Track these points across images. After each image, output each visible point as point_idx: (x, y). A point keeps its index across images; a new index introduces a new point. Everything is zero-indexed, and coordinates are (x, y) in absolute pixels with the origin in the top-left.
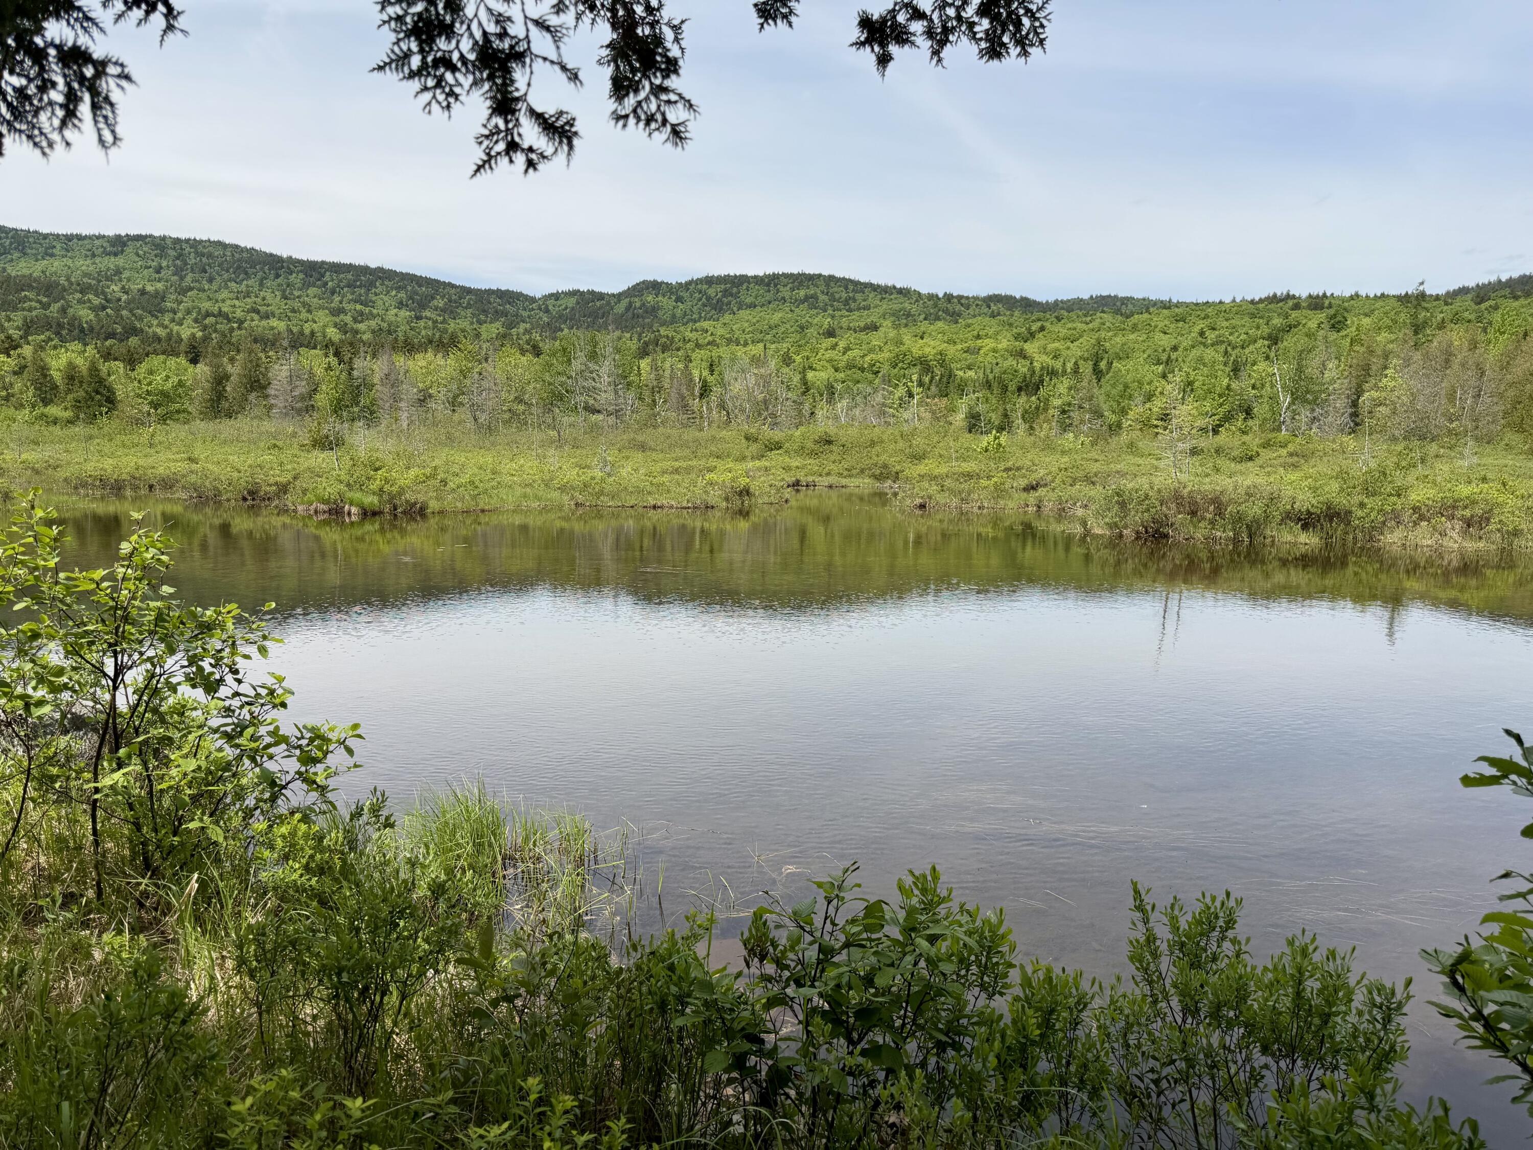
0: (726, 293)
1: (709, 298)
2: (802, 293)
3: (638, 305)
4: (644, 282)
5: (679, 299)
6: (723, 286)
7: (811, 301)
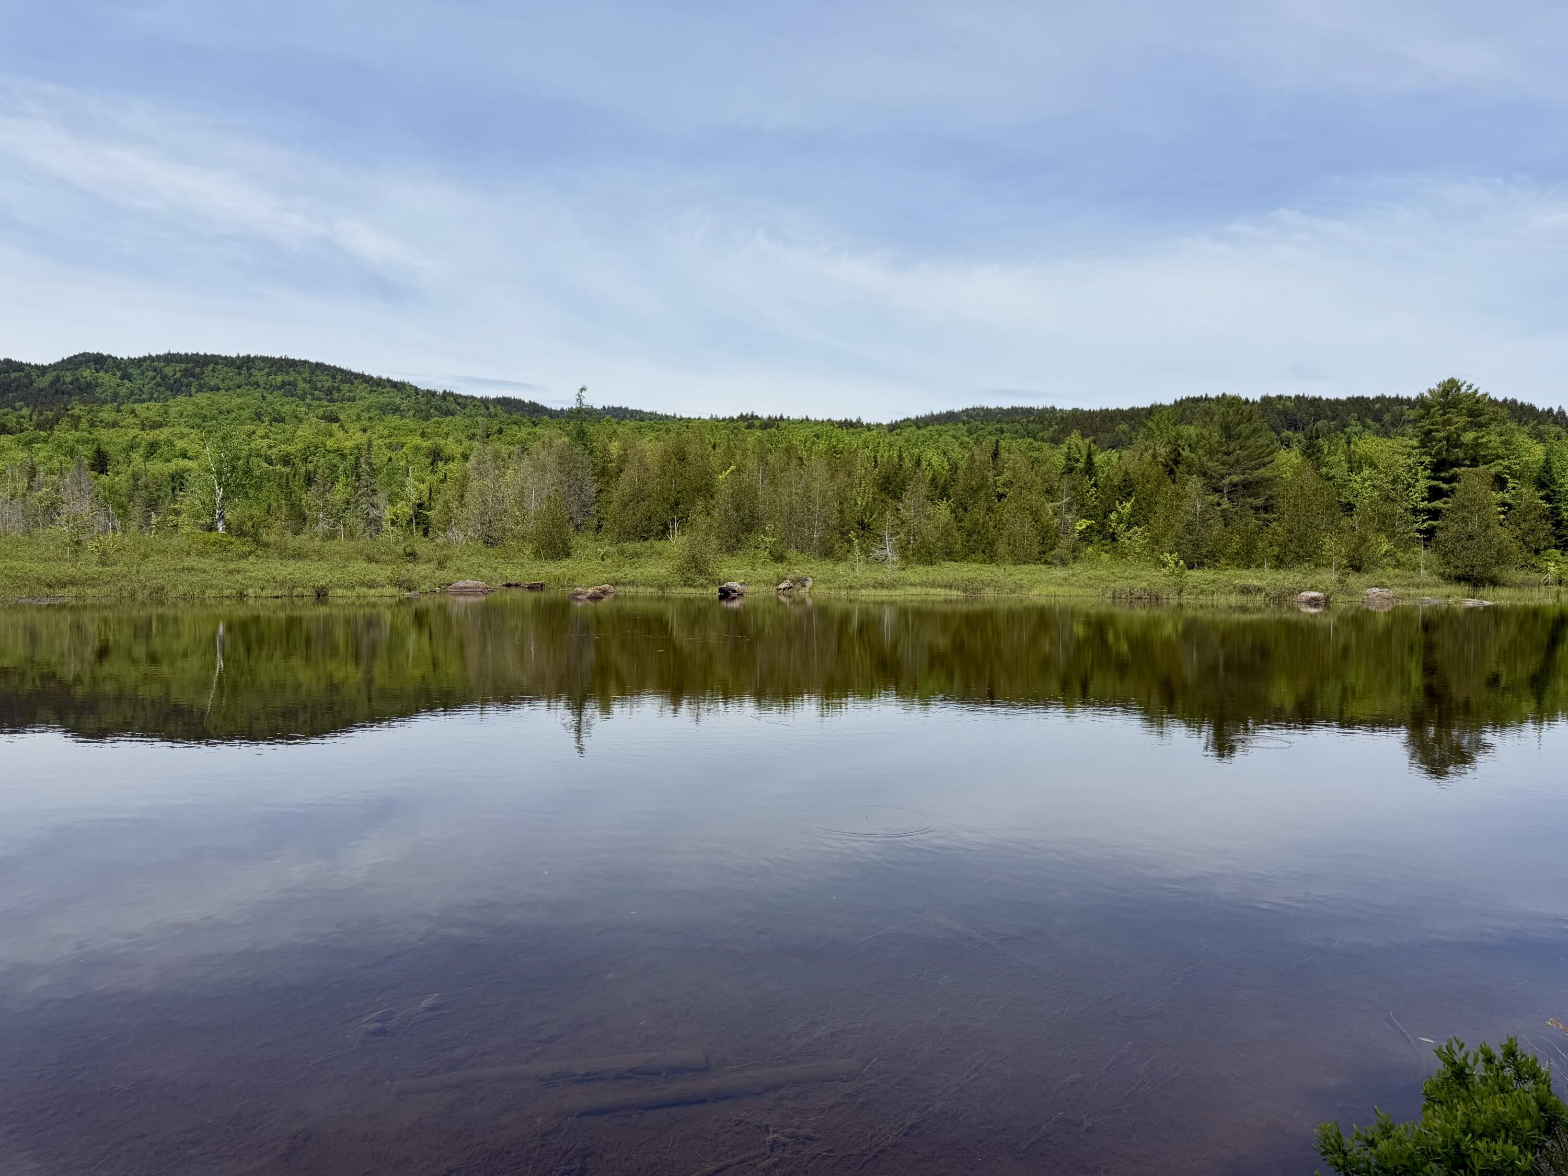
0: (186, 373)
1: (164, 377)
2: (279, 379)
3: (68, 380)
4: (84, 355)
5: (126, 376)
6: (184, 366)
7: (288, 388)
